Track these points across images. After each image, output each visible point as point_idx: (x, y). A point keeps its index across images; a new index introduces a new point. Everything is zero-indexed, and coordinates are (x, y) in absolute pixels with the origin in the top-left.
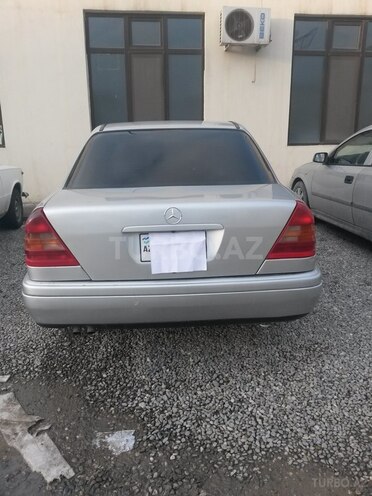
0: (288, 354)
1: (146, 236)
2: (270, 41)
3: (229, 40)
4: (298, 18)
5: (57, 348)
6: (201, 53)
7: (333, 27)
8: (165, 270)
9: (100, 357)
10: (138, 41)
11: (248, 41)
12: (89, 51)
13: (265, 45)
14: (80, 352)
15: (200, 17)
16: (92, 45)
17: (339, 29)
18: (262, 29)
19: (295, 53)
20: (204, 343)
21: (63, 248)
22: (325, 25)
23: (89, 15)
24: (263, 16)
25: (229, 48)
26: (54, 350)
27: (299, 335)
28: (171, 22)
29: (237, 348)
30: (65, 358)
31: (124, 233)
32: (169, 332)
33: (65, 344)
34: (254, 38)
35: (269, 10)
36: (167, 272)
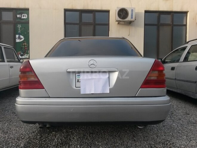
0: (153, 146)
1: (79, 74)
2: (135, 20)
3: (119, 19)
4: (146, 12)
5: (34, 139)
6: (108, 25)
7: (160, 15)
8: (88, 92)
9: (54, 144)
10: (84, 20)
11: (127, 20)
12: (65, 24)
13: (133, 21)
14: (44, 141)
15: (108, 12)
16: (67, 22)
17: (162, 16)
18: (132, 15)
19: (145, 25)
20: (108, 139)
21: (36, 80)
22: (157, 14)
23: (66, 10)
24: (132, 10)
25: (119, 22)
26: (32, 140)
27: (157, 136)
28: (97, 13)
29: (125, 142)
30: (36, 144)
31: (68, 72)
32: (90, 133)
33: (38, 137)
34: (129, 18)
35: (135, 8)
36: (88, 93)
